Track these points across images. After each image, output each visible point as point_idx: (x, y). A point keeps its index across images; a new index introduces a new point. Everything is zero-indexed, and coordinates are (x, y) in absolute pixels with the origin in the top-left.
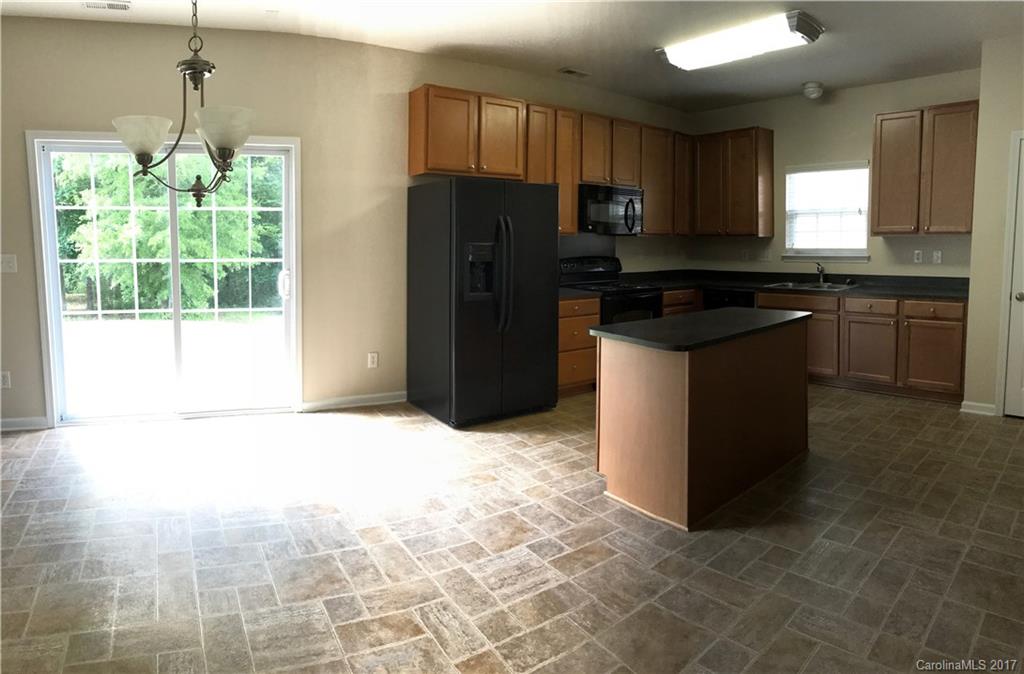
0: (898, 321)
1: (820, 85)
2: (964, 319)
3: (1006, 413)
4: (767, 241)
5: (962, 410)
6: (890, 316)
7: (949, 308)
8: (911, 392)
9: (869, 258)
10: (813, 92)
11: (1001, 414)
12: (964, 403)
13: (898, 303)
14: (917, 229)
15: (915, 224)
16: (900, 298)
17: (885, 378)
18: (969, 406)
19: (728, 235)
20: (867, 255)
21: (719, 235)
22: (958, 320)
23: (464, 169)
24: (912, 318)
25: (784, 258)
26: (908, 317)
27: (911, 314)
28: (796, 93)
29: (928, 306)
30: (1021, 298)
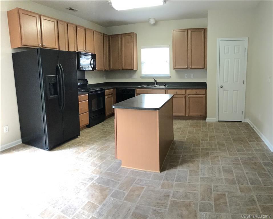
0: (185, 97)
1: (155, 19)
2: (205, 94)
3: (219, 120)
4: (136, 71)
5: (207, 121)
6: (183, 95)
7: (202, 91)
8: (190, 118)
9: (170, 77)
10: (152, 22)
11: (218, 121)
12: (207, 119)
13: (185, 90)
14: (188, 68)
15: (187, 66)
16: (186, 89)
17: (182, 114)
18: (208, 120)
19: (123, 69)
20: (169, 76)
21: (119, 70)
22: (204, 95)
23: (37, 45)
24: (190, 95)
25: (141, 77)
26: (189, 95)
27: (190, 94)
28: (146, 22)
29: (195, 91)
30: (222, 87)
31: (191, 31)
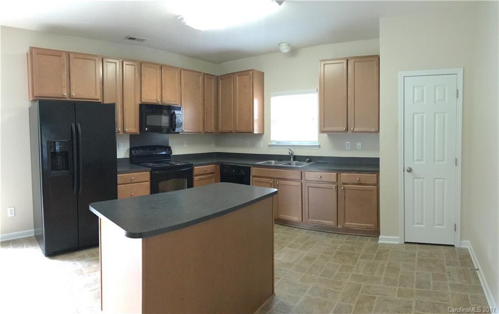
0: (337, 186)
1: (289, 45)
2: (377, 184)
3: (406, 241)
4: (260, 135)
5: (379, 242)
6: (333, 183)
7: (370, 178)
8: (347, 231)
9: (319, 146)
10: (285, 49)
11: (403, 243)
12: (380, 237)
13: (337, 174)
14: (347, 130)
15: (346, 127)
16: (339, 172)
17: (331, 223)
18: (383, 239)
19: (237, 132)
20: (317, 144)
21: (231, 132)
22: (374, 185)
24: (347, 184)
25: (270, 146)
26: (344, 184)
27: (346, 182)
29: (356, 177)
30: (410, 170)
31: (354, 62)
